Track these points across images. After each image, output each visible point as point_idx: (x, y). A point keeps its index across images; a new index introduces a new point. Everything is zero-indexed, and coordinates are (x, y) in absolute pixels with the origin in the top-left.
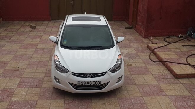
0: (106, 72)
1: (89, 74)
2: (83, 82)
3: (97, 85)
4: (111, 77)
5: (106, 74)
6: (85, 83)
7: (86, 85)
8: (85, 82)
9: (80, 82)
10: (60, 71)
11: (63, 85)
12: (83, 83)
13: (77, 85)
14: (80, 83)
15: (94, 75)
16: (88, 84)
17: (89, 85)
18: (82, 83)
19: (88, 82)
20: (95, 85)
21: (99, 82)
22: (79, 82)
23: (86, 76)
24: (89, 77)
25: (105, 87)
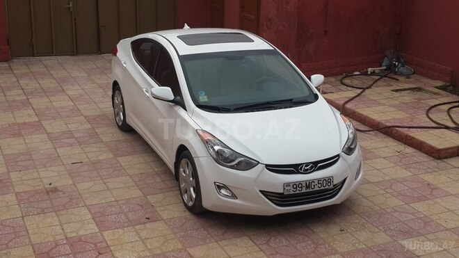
0: (338, 156)
1: (307, 164)
2: (297, 184)
3: (327, 187)
4: (349, 165)
5: (338, 159)
6: (300, 186)
7: (304, 190)
8: (300, 183)
9: (289, 185)
10: (232, 167)
11: (241, 199)
12: (296, 188)
13: (282, 194)
14: (291, 188)
15: (316, 166)
16: (307, 187)
17: (311, 190)
18: (295, 186)
19: (308, 184)
20: (322, 188)
21: (329, 180)
22: (287, 186)
23: (301, 169)
24: (306, 172)
25: (339, 192)
